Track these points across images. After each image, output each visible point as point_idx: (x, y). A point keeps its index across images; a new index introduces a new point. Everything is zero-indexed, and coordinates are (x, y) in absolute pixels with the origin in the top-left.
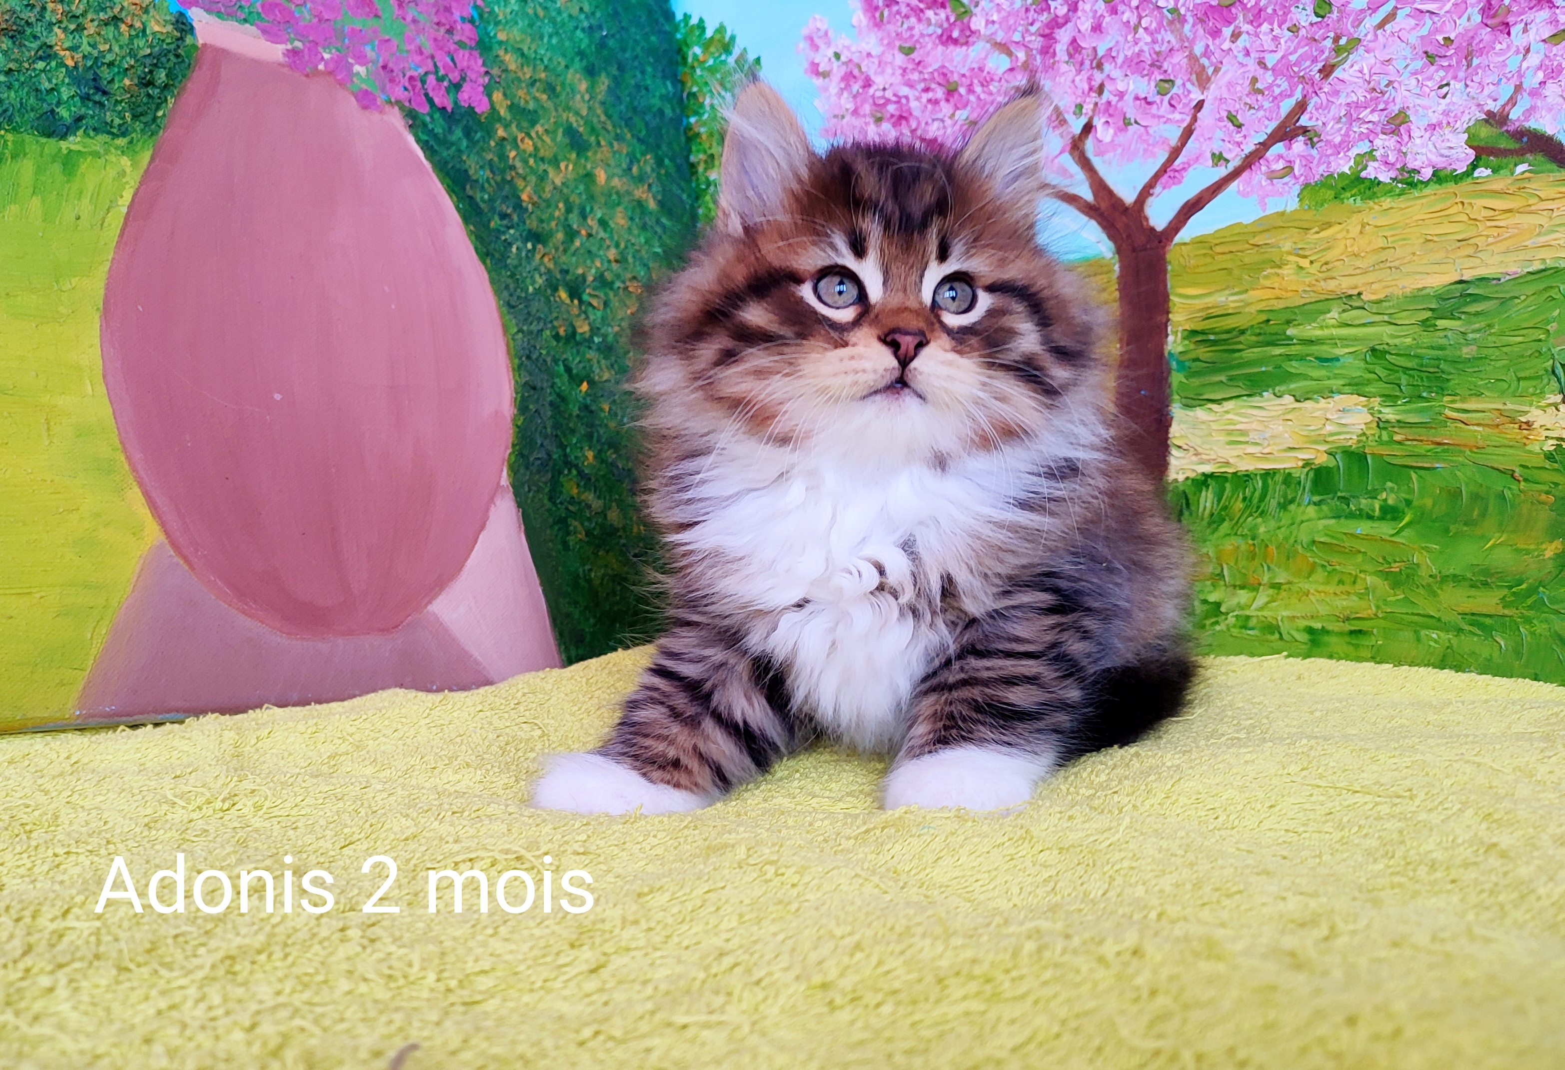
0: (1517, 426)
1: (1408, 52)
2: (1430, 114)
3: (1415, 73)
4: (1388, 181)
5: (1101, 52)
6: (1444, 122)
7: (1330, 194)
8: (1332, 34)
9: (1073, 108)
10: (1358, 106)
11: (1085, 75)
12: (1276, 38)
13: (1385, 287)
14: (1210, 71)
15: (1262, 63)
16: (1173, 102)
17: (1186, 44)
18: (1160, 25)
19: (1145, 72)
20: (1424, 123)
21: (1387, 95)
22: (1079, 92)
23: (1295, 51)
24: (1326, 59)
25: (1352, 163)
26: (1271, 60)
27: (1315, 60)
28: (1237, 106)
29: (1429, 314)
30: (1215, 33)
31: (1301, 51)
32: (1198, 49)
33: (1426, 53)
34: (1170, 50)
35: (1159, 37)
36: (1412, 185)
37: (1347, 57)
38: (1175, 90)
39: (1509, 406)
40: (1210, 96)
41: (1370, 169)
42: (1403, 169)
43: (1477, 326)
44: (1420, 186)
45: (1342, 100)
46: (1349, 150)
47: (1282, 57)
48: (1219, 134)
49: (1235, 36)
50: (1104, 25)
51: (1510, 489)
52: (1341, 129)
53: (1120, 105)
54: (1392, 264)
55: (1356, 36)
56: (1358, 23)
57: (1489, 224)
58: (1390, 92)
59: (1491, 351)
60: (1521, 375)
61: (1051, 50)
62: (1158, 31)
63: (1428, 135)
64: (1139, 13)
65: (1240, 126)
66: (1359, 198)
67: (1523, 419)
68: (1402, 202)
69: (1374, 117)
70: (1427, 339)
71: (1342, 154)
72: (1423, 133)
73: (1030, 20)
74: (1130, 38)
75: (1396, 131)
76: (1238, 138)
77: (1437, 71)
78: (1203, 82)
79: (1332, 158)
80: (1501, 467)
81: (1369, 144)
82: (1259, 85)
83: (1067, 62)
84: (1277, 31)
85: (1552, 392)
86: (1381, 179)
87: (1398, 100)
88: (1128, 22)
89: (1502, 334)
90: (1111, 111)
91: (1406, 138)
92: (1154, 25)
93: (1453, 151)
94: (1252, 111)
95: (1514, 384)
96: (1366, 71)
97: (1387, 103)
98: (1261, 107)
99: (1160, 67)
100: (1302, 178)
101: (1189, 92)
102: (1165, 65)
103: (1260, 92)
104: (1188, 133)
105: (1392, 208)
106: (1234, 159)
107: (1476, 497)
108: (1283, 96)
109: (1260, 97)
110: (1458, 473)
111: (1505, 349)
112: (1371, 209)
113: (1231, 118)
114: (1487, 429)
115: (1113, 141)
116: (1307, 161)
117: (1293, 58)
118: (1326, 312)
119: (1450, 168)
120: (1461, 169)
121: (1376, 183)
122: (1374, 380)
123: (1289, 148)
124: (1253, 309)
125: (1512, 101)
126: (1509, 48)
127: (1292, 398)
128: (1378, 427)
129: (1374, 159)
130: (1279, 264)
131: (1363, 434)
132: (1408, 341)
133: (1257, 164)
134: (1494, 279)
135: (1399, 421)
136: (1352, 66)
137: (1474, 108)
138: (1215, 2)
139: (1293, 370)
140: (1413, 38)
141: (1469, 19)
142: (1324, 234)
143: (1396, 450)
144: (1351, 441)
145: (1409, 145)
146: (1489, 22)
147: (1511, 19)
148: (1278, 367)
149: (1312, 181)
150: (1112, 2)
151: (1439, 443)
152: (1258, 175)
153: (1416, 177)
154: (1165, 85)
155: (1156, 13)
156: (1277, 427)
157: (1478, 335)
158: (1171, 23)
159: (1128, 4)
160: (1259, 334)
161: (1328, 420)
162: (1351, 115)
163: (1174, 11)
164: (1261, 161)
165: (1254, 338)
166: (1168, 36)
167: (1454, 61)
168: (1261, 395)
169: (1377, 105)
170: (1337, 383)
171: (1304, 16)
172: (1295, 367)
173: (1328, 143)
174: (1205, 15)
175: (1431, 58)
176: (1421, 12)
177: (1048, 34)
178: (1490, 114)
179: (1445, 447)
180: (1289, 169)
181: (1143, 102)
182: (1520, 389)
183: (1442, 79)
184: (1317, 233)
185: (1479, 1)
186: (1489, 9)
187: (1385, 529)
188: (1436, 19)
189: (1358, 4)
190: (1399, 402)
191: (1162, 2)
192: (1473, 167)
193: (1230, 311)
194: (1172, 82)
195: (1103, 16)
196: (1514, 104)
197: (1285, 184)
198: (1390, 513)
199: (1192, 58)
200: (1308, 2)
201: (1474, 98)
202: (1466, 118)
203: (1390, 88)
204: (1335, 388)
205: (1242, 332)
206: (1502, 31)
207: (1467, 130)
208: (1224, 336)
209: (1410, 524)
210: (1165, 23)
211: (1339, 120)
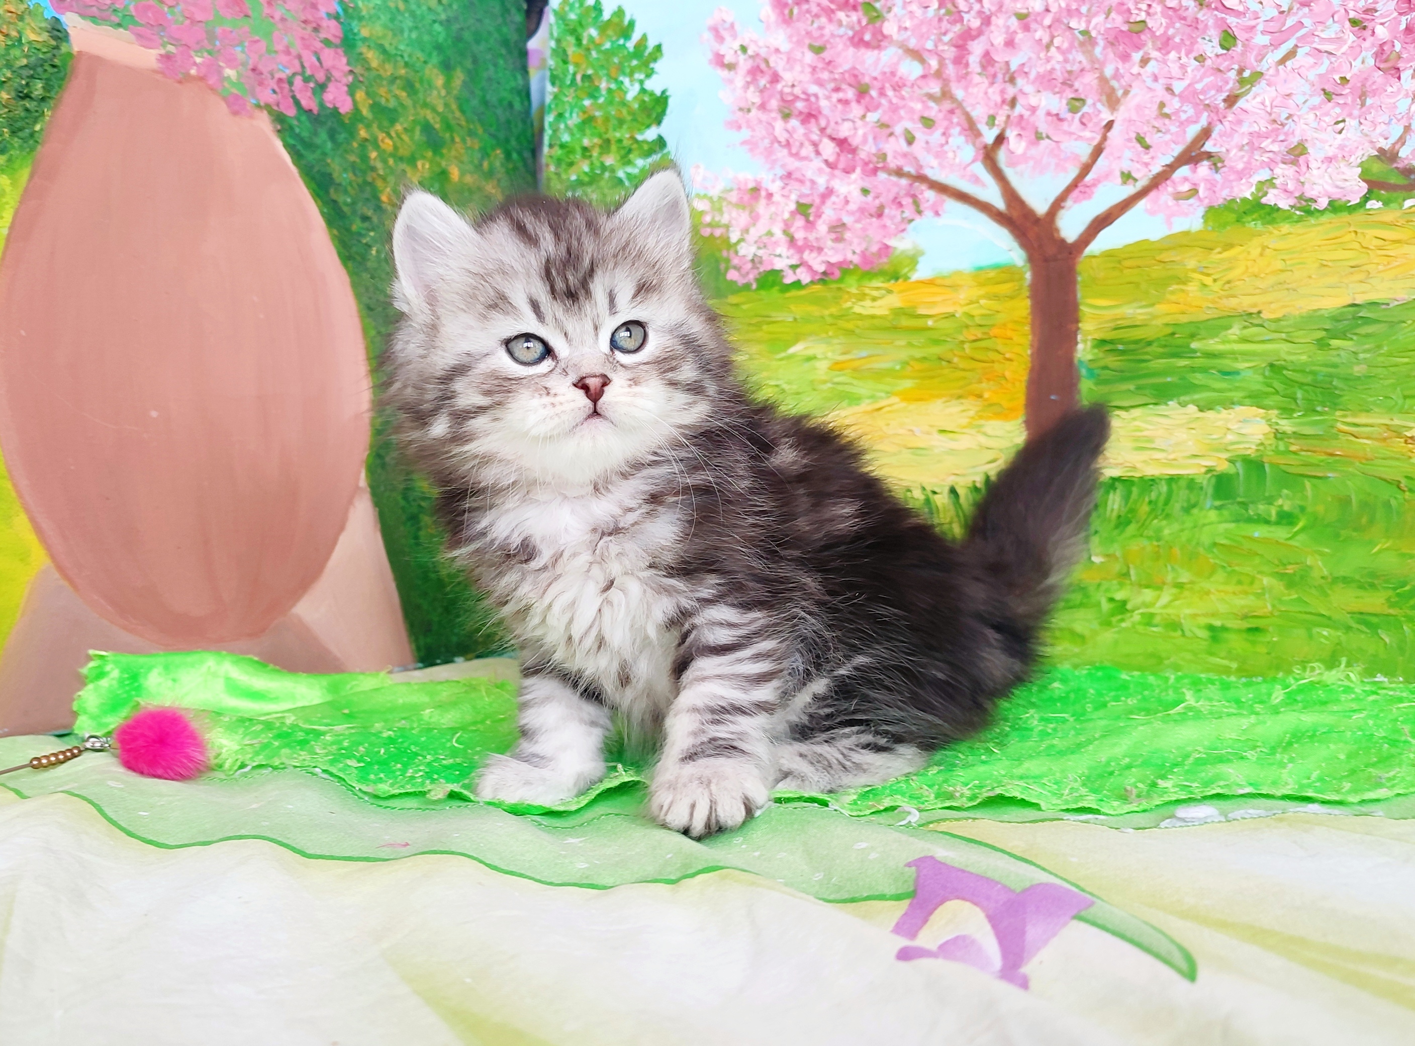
0: (1402, 440)
1: (1307, 88)
2: (1327, 147)
3: (1313, 108)
4: (1287, 208)
5: (1014, 67)
6: (1340, 156)
7: (1232, 217)
8: (1236, 67)
9: (985, 119)
10: (1260, 136)
11: (997, 87)
12: (1183, 67)
13: (1284, 307)
14: (1120, 93)
15: (1169, 89)
16: (1084, 120)
17: (1097, 66)
18: (1071, 46)
19: (1057, 90)
20: (1321, 155)
21: (1287, 128)
22: (992, 104)
23: (1201, 79)
24: (1231, 90)
25: (1253, 189)
26: (1178, 87)
27: (1219, 90)
28: (1146, 129)
29: (1323, 334)
30: (1125, 57)
31: (1207, 80)
32: (1109, 71)
33: (1324, 90)
34: (1082, 70)
35: (1071, 57)
36: (1309, 212)
37: (1250, 89)
38: (1085, 109)
39: (1397, 422)
40: (1120, 116)
41: (1270, 196)
42: (1301, 198)
43: (1367, 346)
44: (1317, 214)
45: (1245, 128)
46: (1251, 176)
47: (1189, 85)
48: (1128, 154)
49: (1145, 61)
50: (1017, 41)
51: (1395, 498)
53: (1032, 119)
54: (1290, 286)
55: (1259, 69)
56: (1261, 58)
57: (1379, 252)
58: (1290, 125)
59: (1380, 370)
60: (1407, 393)
61: (964, 61)
62: (1069, 50)
63: (1324, 166)
64: (1051, 32)
65: (1147, 148)
66: (1259, 222)
67: (1409, 434)
68: (1299, 228)
69: (1275, 147)
70: (1321, 356)
71: (1244, 181)
72: (1319, 164)
73: (943, 30)
74: (1042, 55)
75: (1295, 162)
76: (1146, 158)
77: (1333, 108)
78: (1113, 102)
79: (1234, 184)
80: (1389, 477)
81: (1270, 172)
82: (1166, 110)
83: (979, 74)
84: (1184, 60)
86: (1280, 206)
87: (1297, 133)
88: (1041, 40)
89: (1390, 355)
90: (1023, 124)
91: (1304, 168)
92: (1065, 45)
93: (1348, 184)
94: (1160, 134)
95: (1400, 402)
96: (1268, 103)
97: (1286, 134)
98: (1167, 131)
99: (1071, 86)
100: (1206, 201)
101: (1100, 112)
102: (1077, 85)
103: (1167, 116)
104: (1098, 151)
105: (1289, 234)
106: (1142, 178)
107: (1365, 505)
108: (1190, 121)
109: (1167, 121)
110: (1349, 483)
111: (1393, 369)
112: (1271, 233)
113: (1140, 140)
114: (1376, 443)
115: (1024, 154)
116: (1212, 186)
117: (1199, 86)
118: (1229, 327)
119: (1344, 199)
120: (1355, 200)
121: (1276, 209)
122: (1273, 394)
123: (1194, 171)
124: (1159, 322)
125: (1402, 141)
126: (1399, 90)
127: (1196, 408)
128: (1276, 437)
129: (1274, 186)
130: (1184, 281)
131: (1262, 444)
132: (1304, 358)
133: (1164, 185)
134: (1383, 304)
135: (1294, 433)
136: (1255, 98)
137: (1367, 144)
138: (1125, 28)
139: (1196, 382)
140: (1312, 75)
141: (1363, 62)
142: (1226, 254)
143: (1291, 459)
144: (1251, 450)
145: (1307, 175)
146: (1382, 66)
147: (1401, 65)
148: (1183, 378)
149: (1215, 204)
150: (1024, 19)
151: (1332, 455)
152: (1164, 195)
153: (1314, 206)
154: (1076, 103)
155: (1067, 33)
156: (1182, 435)
157: (1368, 356)
158: (1082, 44)
159: (1041, 24)
160: (1165, 346)
161: (1228, 429)
162: (1253, 144)
163: (1085, 33)
164: (1168, 182)
165: (1161, 350)
166: (1079, 57)
167: (1349, 100)
168: (1167, 405)
169: (1277, 136)
170: (1237, 395)
171: (1211, 47)
172: (1198, 378)
173: (1232, 168)
174: (1115, 39)
175: (1328, 95)
176: (1320, 51)
177: (962, 44)
178: (1381, 151)
179: (1337, 458)
180: (1194, 192)
181: (1055, 118)
182: (1406, 407)
183: (1338, 115)
184: (1220, 253)
185: (1373, 45)
186: (1381, 53)
187: (1281, 533)
188: (1333, 59)
189: (1262, 40)
190: (1295, 415)
191: (1073, 24)
192: (1366, 199)
193: (1138, 323)
194: (1083, 101)
195: (1015, 32)
196: (1403, 144)
197: (1191, 205)
198: (1286, 518)
199: (1103, 80)
200: (1214, 34)
201: (1367, 135)
202: (1359, 153)
203: (1290, 120)
204: (1235, 399)
205: (1150, 343)
206: (1392, 75)
207: (1361, 165)
208: (1132, 347)
209: (1303, 529)
210: (1076, 44)
211: (1241, 148)
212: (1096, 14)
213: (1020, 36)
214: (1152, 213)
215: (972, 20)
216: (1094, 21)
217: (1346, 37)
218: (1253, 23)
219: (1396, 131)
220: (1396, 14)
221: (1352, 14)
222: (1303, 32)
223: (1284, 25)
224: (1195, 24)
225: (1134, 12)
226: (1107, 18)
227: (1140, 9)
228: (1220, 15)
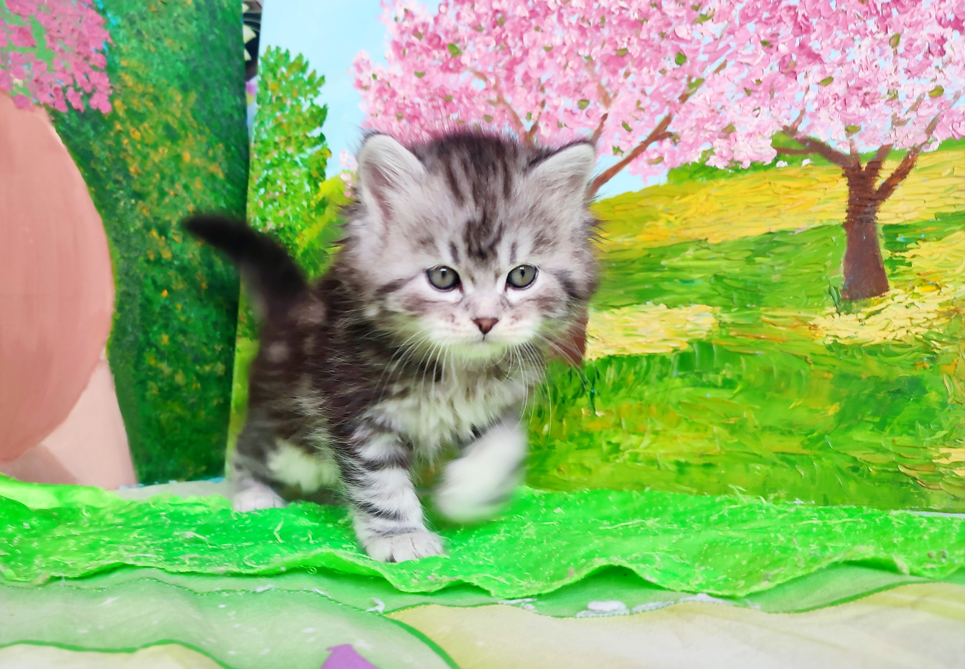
0: (808, 327)
1: (734, 88)
2: (748, 126)
3: (739, 101)
4: (723, 168)
5: (543, 81)
6: (757, 133)
7: (687, 175)
8: (686, 76)
9: (525, 115)
10: (704, 121)
11: (533, 94)
12: (652, 78)
13: (722, 235)
14: (611, 95)
15: (643, 92)
16: (589, 114)
17: (597, 79)
18: (580, 67)
19: (571, 95)
20: (745, 132)
21: (721, 115)
22: (529, 105)
23: (664, 85)
24: (684, 91)
25: (700, 156)
26: (649, 90)
27: (676, 91)
28: (629, 118)
29: (750, 253)
30: (614, 72)
31: (667, 85)
32: (604, 82)
33: (745, 89)
34: (587, 82)
35: (579, 73)
36: (738, 171)
37: (696, 90)
38: (590, 107)
39: (803, 314)
40: (612, 110)
41: (711, 160)
42: (732, 161)
43: (780, 262)
44: (743, 172)
45: (693, 116)
46: (698, 147)
47: (657, 89)
48: (617, 135)
49: (627, 74)
50: (545, 64)
51: (804, 369)
52: (692, 135)
53: (555, 114)
54: (726, 221)
55: (701, 77)
56: (703, 69)
57: (786, 196)
58: (723, 113)
59: (790, 278)
60: (809, 294)
61: (512, 79)
62: (578, 69)
63: (747, 139)
64: (567, 58)
65: (630, 130)
66: (705, 178)
67: (812, 323)
68: (731, 181)
69: (714, 128)
71: (693, 151)
72: (743, 138)
73: (499, 60)
74: (561, 73)
75: (727, 137)
76: (629, 137)
77: (752, 100)
78: (607, 101)
79: (687, 153)
80: (799, 354)
81: (711, 145)
82: (642, 106)
83: (521, 86)
84: (652, 72)
85: (830, 305)
86: (718, 167)
87: (728, 117)
89: (796, 267)
90: (550, 118)
91: (733, 141)
92: (576, 66)
93: (763, 150)
94: (637, 122)
95: (805, 300)
96: (708, 99)
97: (721, 119)
98: (643, 120)
99: (580, 92)
100: (669, 165)
101: (598, 108)
102: (584, 91)
103: (642, 109)
104: (598, 133)
105: (725, 185)
106: (627, 151)
107: (783, 374)
108: (657, 113)
109: (642, 113)
110: (771, 358)
111: (799, 277)
112: (712, 185)
113: (625, 125)
114: (789, 330)
115: (550, 137)
116: (672, 155)
117: (663, 90)
118: (685, 250)
119: (761, 161)
120: (769, 162)
121: (715, 169)
122: (716, 296)
123: (661, 145)
124: (640, 247)
125: (799, 120)
126: (796, 87)
127: (665, 306)
128: (720, 326)
129: (714, 154)
130: (656, 219)
131: (710, 331)
132: (737, 270)
133: (641, 155)
134: (790, 232)
135: (733, 323)
136: (699, 95)
137: (775, 124)
138: (614, 54)
139: (665, 288)
140: (737, 79)
141: (771, 69)
142: (684, 200)
143: (731, 342)
144: (703, 335)
145: (735, 145)
146: (784, 71)
147: (797, 70)
148: (656, 286)
149: (675, 167)
150: (550, 51)
151: (758, 338)
152: (641, 162)
153: (740, 166)
154: (584, 103)
155: (577, 59)
156: (656, 325)
157: (781, 268)
158: (587, 65)
159: (560, 53)
160: (644, 264)
161: (688, 321)
162: (700, 125)
163: (589, 58)
164: (644, 153)
165: (640, 266)
166: (585, 74)
167: (763, 94)
168: (646, 304)
169: (715, 120)
170: (693, 297)
171: (670, 64)
172: (666, 286)
173: (686, 143)
174: (608, 61)
175: (748, 92)
176: (742, 63)
177: (510, 68)
178: (786, 128)
179: (762, 340)
180: (661, 159)
181: (570, 113)
182: (809, 304)
183: (756, 105)
184: (679, 199)
185: (777, 58)
186: (783, 63)
187: (725, 394)
188: (751, 68)
189: (702, 58)
190: (732, 310)
191: (581, 52)
192: (776, 160)
193: (625, 248)
194: (587, 101)
195: (544, 59)
196: (801, 122)
197: (659, 168)
198: (728, 384)
199: (600, 88)
200: (671, 55)
201: (775, 118)
202: (770, 129)
203: (723, 110)
204: (692, 300)
205: (633, 262)
206: (791, 77)
207: (772, 137)
208: (622, 264)
209: (741, 392)
210: (583, 65)
211: (691, 129)
212: (596, 45)
213: (547, 61)
214: (634, 173)
215: (517, 52)
216: (594, 51)
217: (759, 53)
218: (696, 47)
219: (796, 114)
220: (792, 36)
221: (763, 38)
222: (729, 52)
223: (717, 46)
224: (659, 50)
225: (620, 43)
226: (602, 47)
227: (623, 42)
228: (674, 42)
